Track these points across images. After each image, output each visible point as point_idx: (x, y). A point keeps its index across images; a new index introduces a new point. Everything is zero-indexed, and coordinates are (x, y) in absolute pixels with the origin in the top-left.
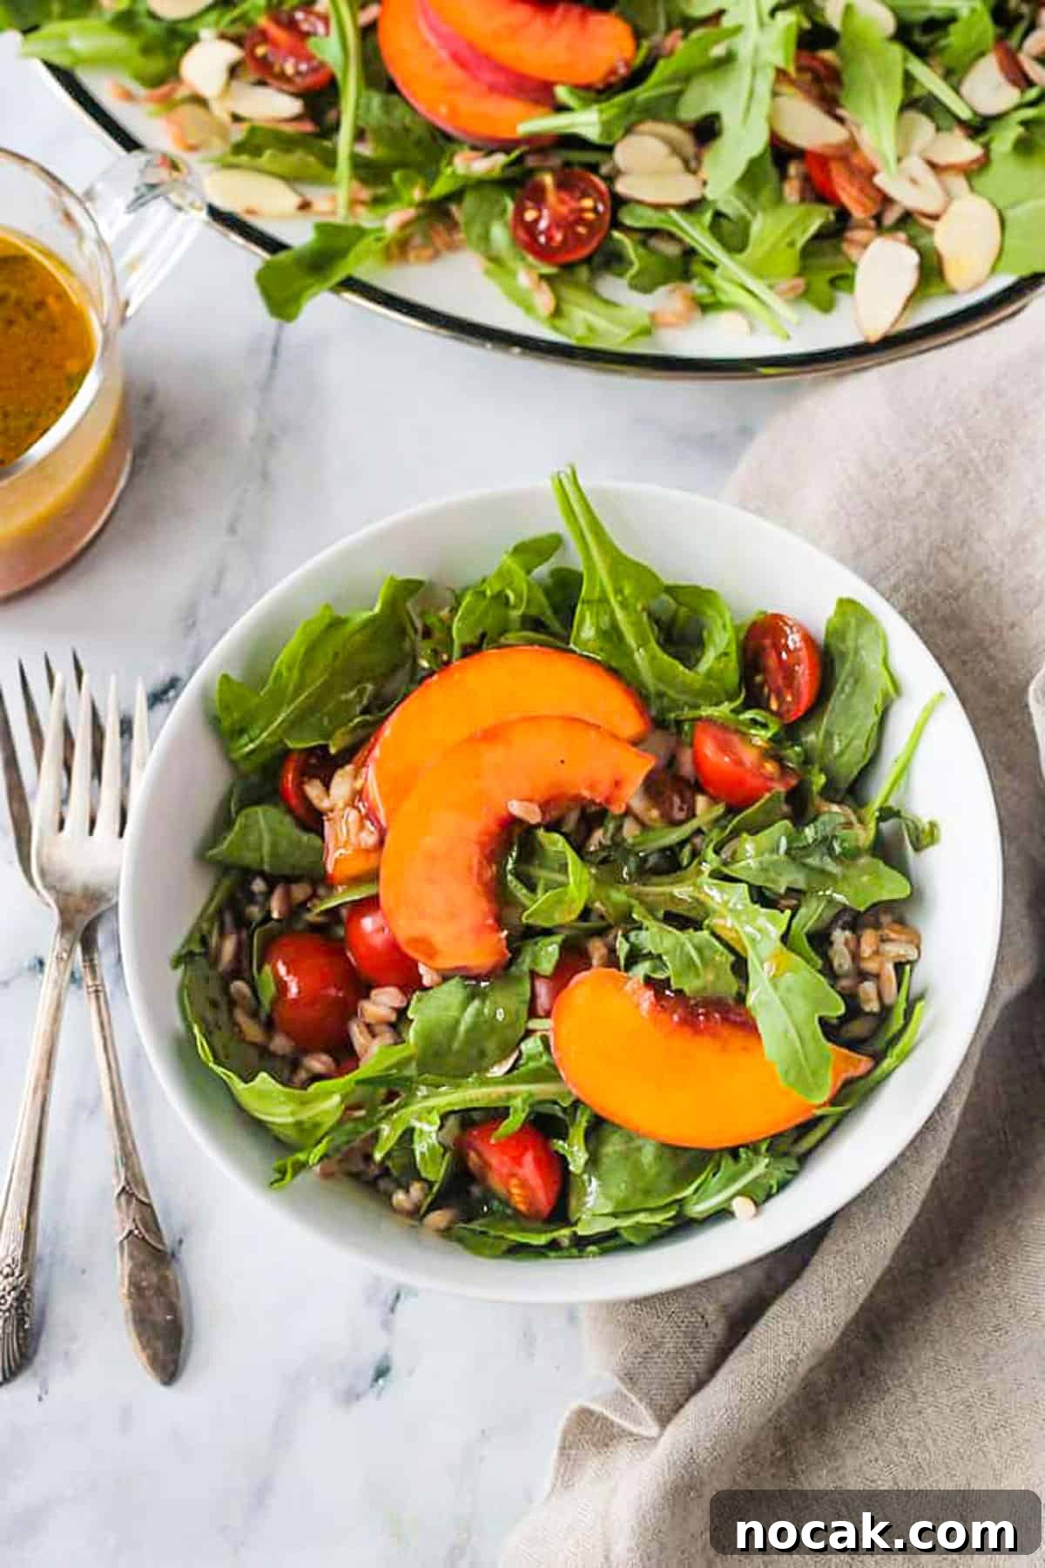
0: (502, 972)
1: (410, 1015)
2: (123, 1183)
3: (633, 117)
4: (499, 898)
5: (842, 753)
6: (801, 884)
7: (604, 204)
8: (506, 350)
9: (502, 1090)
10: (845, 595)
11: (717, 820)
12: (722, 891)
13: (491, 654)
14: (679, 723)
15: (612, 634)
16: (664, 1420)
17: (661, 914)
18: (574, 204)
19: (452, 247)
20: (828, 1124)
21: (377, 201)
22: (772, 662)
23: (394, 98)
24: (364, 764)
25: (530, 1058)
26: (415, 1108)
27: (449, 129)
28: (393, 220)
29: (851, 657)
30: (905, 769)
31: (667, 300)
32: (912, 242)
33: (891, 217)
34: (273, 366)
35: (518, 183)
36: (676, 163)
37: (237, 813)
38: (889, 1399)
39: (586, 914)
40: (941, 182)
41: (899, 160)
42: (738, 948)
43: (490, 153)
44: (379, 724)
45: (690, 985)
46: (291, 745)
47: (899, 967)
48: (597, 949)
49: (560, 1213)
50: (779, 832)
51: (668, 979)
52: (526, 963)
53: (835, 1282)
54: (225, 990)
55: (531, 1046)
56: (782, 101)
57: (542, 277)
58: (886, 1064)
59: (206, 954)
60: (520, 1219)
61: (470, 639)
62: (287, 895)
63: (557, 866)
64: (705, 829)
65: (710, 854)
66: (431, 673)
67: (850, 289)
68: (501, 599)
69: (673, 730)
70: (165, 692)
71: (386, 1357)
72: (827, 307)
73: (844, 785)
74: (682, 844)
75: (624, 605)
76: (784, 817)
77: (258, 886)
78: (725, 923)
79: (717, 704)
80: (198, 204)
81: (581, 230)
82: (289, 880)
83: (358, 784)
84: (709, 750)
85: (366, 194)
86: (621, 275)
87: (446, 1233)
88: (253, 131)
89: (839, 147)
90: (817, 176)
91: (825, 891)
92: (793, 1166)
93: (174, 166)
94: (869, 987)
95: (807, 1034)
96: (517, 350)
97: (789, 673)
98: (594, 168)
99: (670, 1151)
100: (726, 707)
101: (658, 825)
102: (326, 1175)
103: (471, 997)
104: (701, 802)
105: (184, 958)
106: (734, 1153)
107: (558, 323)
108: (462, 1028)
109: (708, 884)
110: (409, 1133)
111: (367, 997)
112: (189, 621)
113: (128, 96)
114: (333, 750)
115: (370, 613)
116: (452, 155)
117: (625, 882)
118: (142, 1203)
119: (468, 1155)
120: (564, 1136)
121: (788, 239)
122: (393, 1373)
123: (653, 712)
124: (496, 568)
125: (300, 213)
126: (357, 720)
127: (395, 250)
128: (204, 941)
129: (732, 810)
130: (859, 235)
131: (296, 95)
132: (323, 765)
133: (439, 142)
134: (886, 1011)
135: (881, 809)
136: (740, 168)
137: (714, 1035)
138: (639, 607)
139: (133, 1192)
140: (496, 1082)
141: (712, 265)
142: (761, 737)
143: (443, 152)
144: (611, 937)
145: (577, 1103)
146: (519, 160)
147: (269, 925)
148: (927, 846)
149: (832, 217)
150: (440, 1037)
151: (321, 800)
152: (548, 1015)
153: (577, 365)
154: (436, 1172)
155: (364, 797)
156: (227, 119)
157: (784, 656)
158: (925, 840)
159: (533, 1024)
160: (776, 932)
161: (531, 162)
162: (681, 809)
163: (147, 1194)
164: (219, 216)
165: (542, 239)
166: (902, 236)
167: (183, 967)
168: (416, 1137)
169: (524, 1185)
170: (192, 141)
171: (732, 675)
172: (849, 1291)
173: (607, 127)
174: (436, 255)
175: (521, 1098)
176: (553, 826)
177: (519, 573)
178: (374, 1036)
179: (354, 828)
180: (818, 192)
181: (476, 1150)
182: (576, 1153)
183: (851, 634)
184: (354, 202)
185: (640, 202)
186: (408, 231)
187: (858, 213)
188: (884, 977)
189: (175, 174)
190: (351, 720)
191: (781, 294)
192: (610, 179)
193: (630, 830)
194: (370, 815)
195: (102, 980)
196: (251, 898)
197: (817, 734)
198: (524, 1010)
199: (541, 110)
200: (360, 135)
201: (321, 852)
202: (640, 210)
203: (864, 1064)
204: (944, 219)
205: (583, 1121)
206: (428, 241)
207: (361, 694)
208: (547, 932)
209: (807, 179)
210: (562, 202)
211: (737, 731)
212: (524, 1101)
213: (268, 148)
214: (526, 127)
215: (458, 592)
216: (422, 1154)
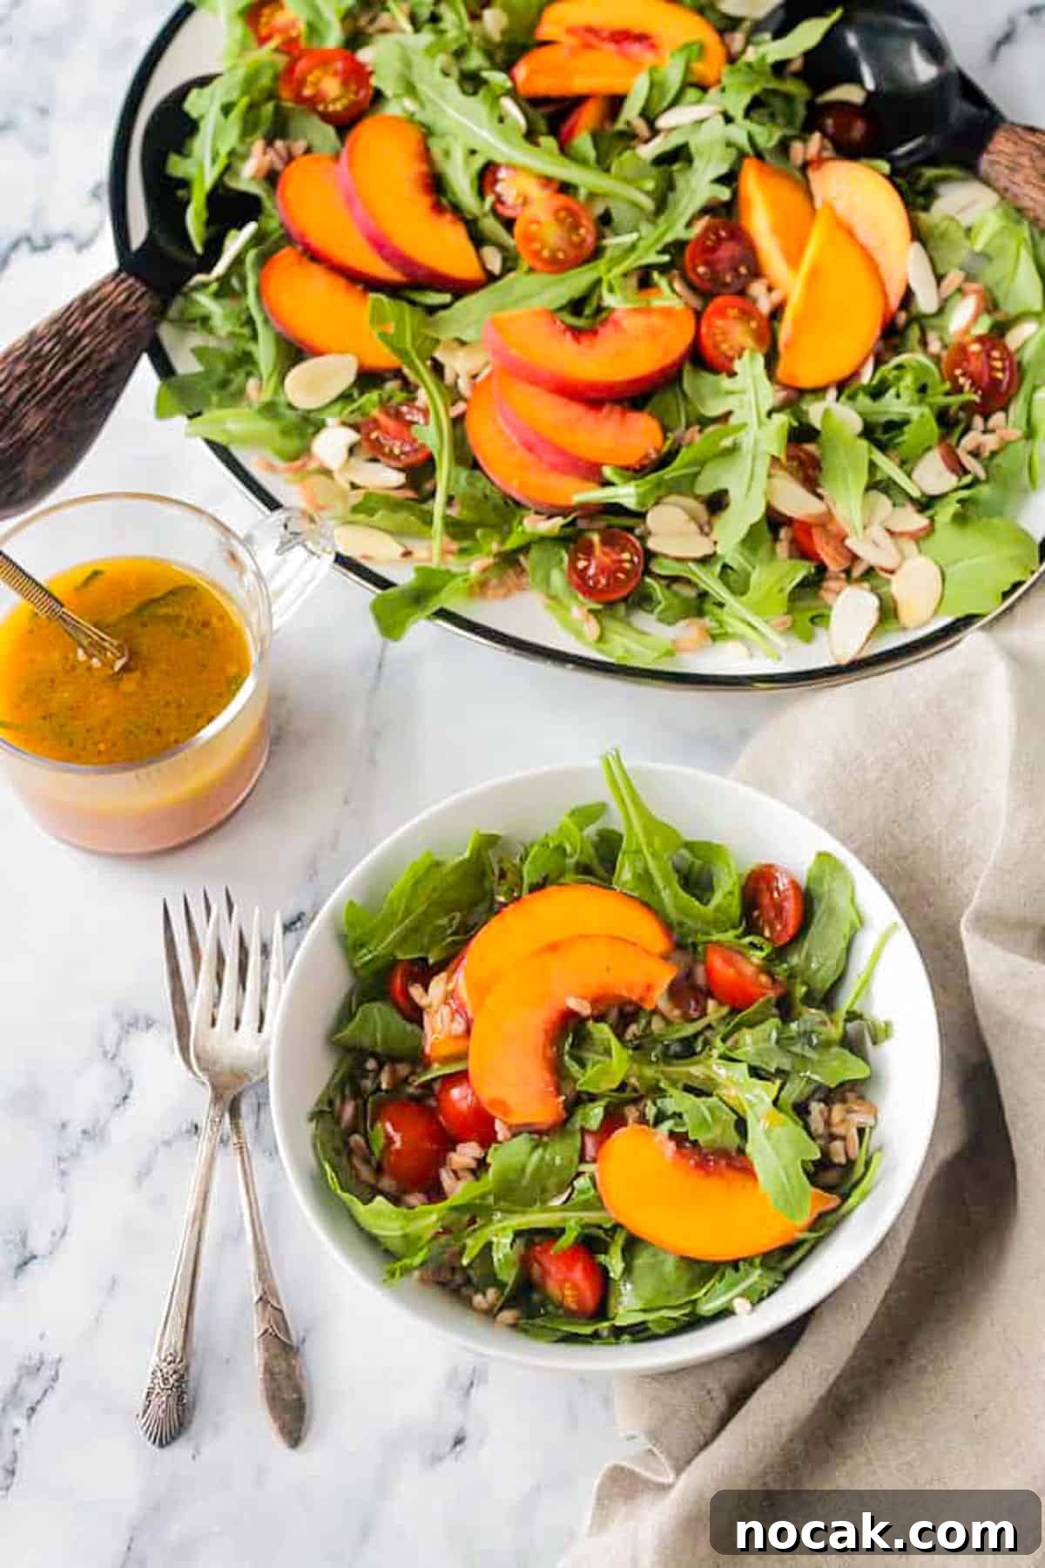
0: (560, 1128)
1: (489, 1160)
2: (260, 1292)
3: (663, 491)
4: (558, 1072)
5: (818, 970)
6: (787, 1067)
7: (638, 556)
8: (563, 666)
9: (559, 1215)
10: (823, 849)
11: (723, 1018)
12: (728, 1070)
13: (551, 890)
14: (694, 945)
15: (645, 878)
16: (679, 1471)
17: (680, 1085)
18: (615, 557)
19: (521, 588)
20: (806, 1247)
21: (463, 551)
22: (766, 900)
23: (478, 473)
24: (455, 971)
25: (582, 1192)
26: (492, 1228)
27: (518, 497)
28: (476, 565)
29: (827, 896)
30: (866, 983)
31: (686, 631)
32: (873, 590)
33: (857, 572)
34: (378, 678)
35: (572, 540)
36: (693, 527)
37: (358, 1007)
38: (849, 1462)
39: (622, 1087)
40: (896, 544)
41: (865, 528)
42: (740, 1111)
43: (550, 517)
44: (466, 942)
45: (703, 1138)
46: (400, 956)
47: (861, 1132)
48: (631, 1113)
49: (601, 1311)
50: (771, 1026)
51: (687, 1133)
52: (578, 1122)
53: (811, 1366)
54: (346, 1143)
55: (581, 1183)
56: (775, 481)
57: (591, 611)
58: (851, 1201)
59: (331, 1112)
60: (571, 1316)
61: (536, 879)
62: (393, 1073)
63: (601, 1051)
64: (714, 1024)
65: (718, 1042)
66: (505, 905)
67: (827, 627)
68: (561, 850)
69: (691, 949)
70: (294, 923)
71: (462, 1429)
72: (808, 638)
73: (819, 996)
74: (696, 1036)
75: (654, 855)
76: (774, 1016)
77: (371, 1064)
78: (730, 1093)
79: (726, 931)
80: (329, 549)
81: (621, 576)
82: (394, 1059)
83: (451, 986)
84: (717, 963)
85: (455, 546)
86: (652, 612)
87: (514, 1326)
88: (368, 496)
89: (820, 516)
90: (803, 538)
91: (805, 1071)
92: (780, 1279)
93: (312, 520)
94: (838, 1145)
95: (792, 1171)
96: (570, 666)
97: (779, 910)
98: (631, 530)
99: (688, 1262)
100: (730, 936)
101: (678, 1021)
102: (422, 1280)
103: (536, 1147)
104: (711, 1004)
105: (317, 1115)
106: (735, 1264)
107: (601, 646)
108: (529, 1170)
109: (718, 1064)
110: (488, 1246)
111: (454, 1150)
112: (313, 872)
113: (271, 468)
114: (431, 961)
115: (461, 858)
116: (522, 518)
117: (652, 1063)
118: (276, 1309)
119: (532, 1266)
120: (606, 1252)
121: (780, 585)
122: (466, 1443)
123: (676, 937)
124: (557, 826)
125: (404, 559)
126: (449, 939)
127: (477, 589)
128: (331, 1103)
129: (734, 1011)
130: (831, 584)
131: (400, 470)
132: (424, 973)
133: (512, 507)
134: (851, 1163)
135: (848, 1012)
136: (743, 531)
137: (721, 1176)
138: (665, 857)
139: (267, 1299)
140: (552, 1210)
141: (721, 605)
142: (757, 957)
143: (514, 515)
144: (643, 1104)
145: (617, 1227)
146: (572, 523)
147: (379, 1094)
148: (883, 1041)
149: (813, 570)
150: (512, 1176)
151: (421, 998)
152: (594, 1161)
153: (618, 679)
154: (508, 1276)
155: (455, 996)
156: (348, 487)
157: (776, 895)
158: (881, 1035)
159: (583, 1168)
160: (769, 1100)
161: (582, 524)
162: (695, 1010)
163: (279, 1303)
164: (342, 561)
165: (591, 583)
166: (866, 585)
167: (315, 1122)
168: (494, 1247)
169: (575, 1287)
170: (321, 503)
171: (735, 909)
172: (821, 1373)
173: (642, 499)
174: (507, 595)
175: (573, 1223)
176: (599, 1018)
177: (575, 830)
178: (458, 1178)
179: (447, 1019)
180: (802, 551)
181: (540, 1264)
182: (614, 1263)
183: (828, 878)
184: (445, 552)
185: (666, 556)
186: (488, 574)
187: (833, 567)
188: (849, 1138)
189: (313, 526)
190: (444, 939)
191: (774, 627)
192: (642, 539)
193: (657, 1025)
194: (460, 1010)
195: (245, 1138)
196: (365, 1073)
197: (799, 956)
198: (576, 1158)
199: (591, 485)
200: (450, 500)
201: (420, 1038)
202: (666, 562)
203: (834, 1201)
204: (899, 574)
205: (620, 1240)
206: (502, 583)
207: (452, 920)
208: (593, 1098)
209: (793, 541)
210: (605, 554)
211: (740, 953)
212: (577, 1223)
213: (380, 508)
214: (578, 498)
215: (528, 844)
216: (499, 1260)
